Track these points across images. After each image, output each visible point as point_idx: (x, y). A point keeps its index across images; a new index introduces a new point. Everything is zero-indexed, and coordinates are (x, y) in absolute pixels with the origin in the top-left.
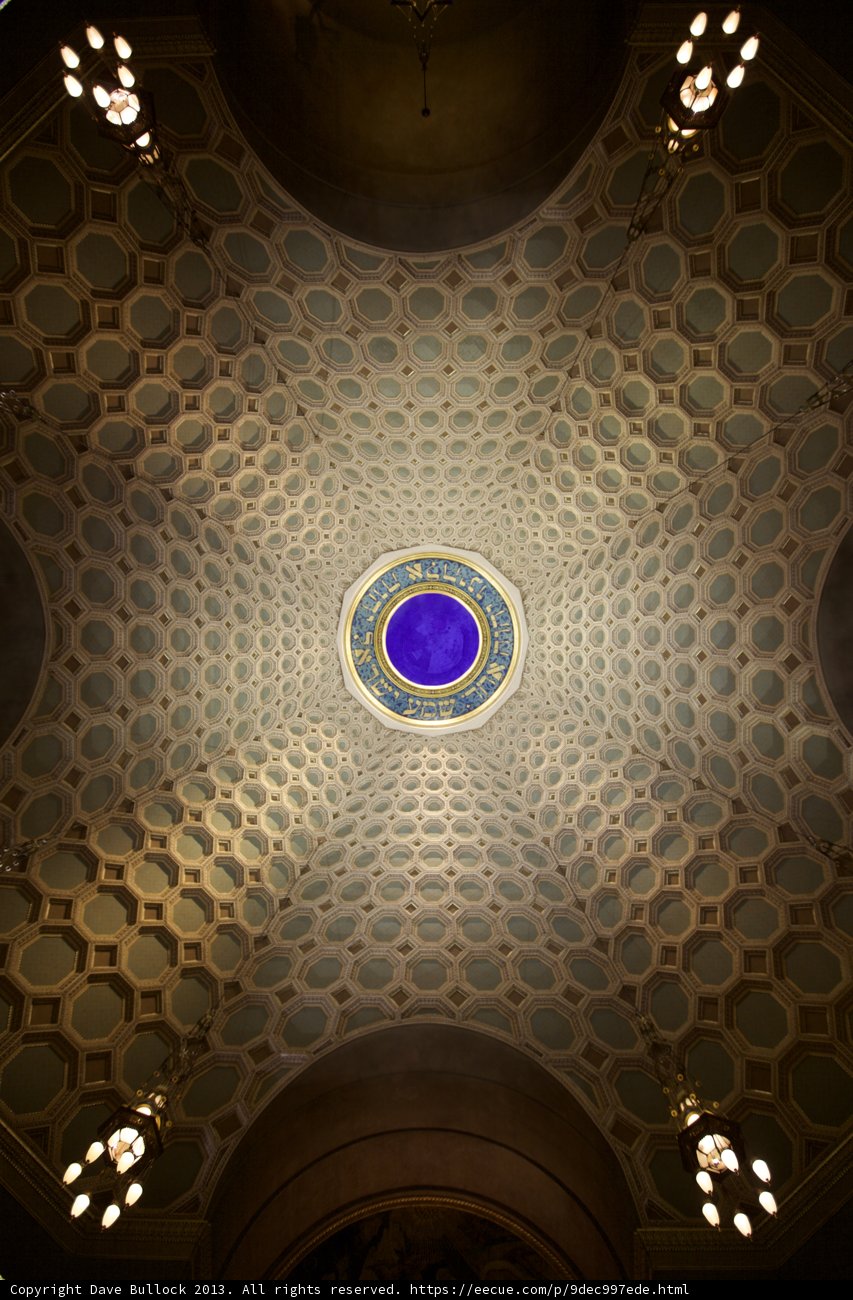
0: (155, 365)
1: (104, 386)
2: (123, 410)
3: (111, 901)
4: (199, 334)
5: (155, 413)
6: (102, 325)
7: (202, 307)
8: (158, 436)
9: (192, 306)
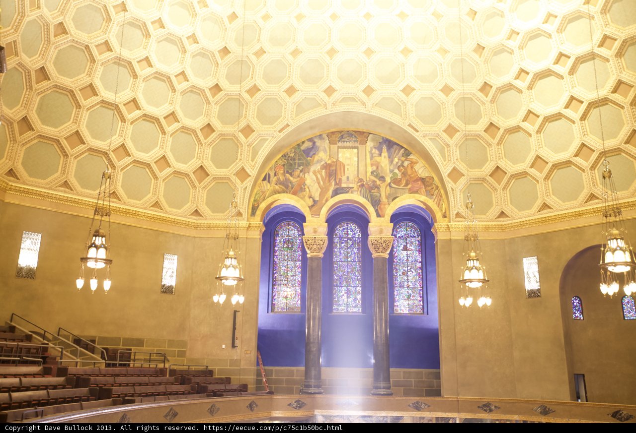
0: (144, 63)
1: (174, 90)
2: (183, 71)
3: (541, 84)
4: (107, 41)
5: (176, 47)
6: (138, 108)
7: (87, 47)
8: (191, 39)
9: (91, 55)
